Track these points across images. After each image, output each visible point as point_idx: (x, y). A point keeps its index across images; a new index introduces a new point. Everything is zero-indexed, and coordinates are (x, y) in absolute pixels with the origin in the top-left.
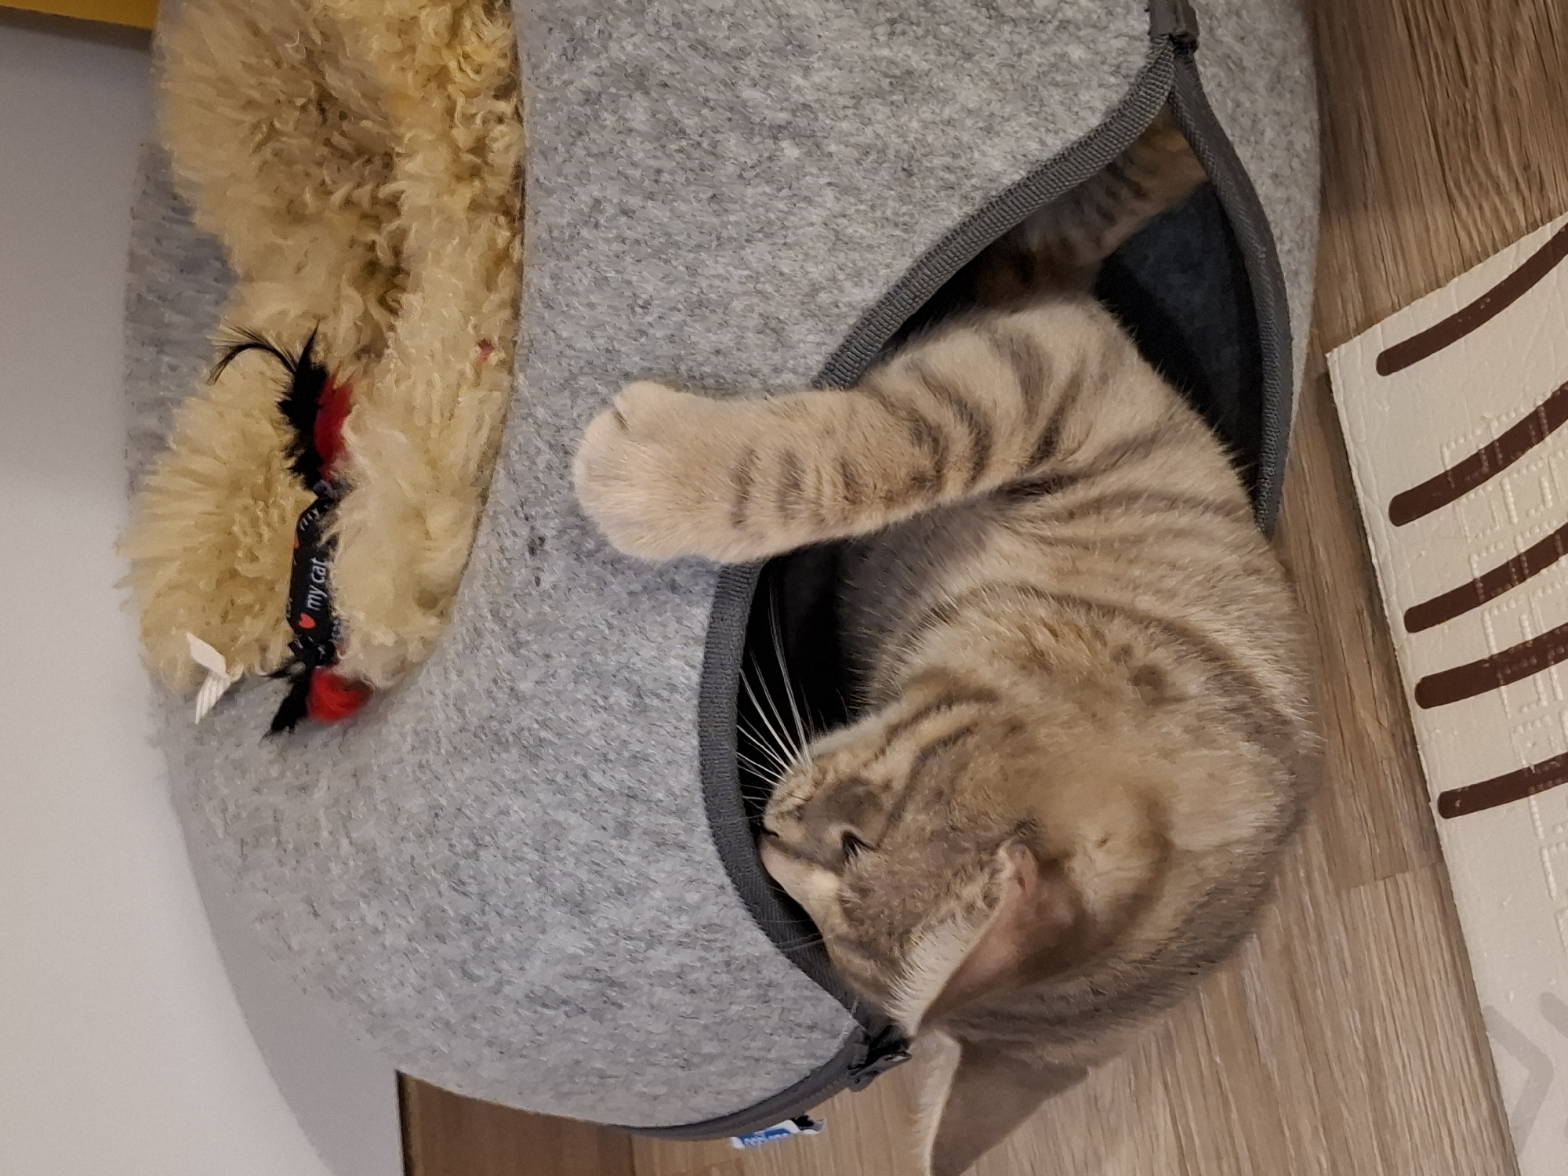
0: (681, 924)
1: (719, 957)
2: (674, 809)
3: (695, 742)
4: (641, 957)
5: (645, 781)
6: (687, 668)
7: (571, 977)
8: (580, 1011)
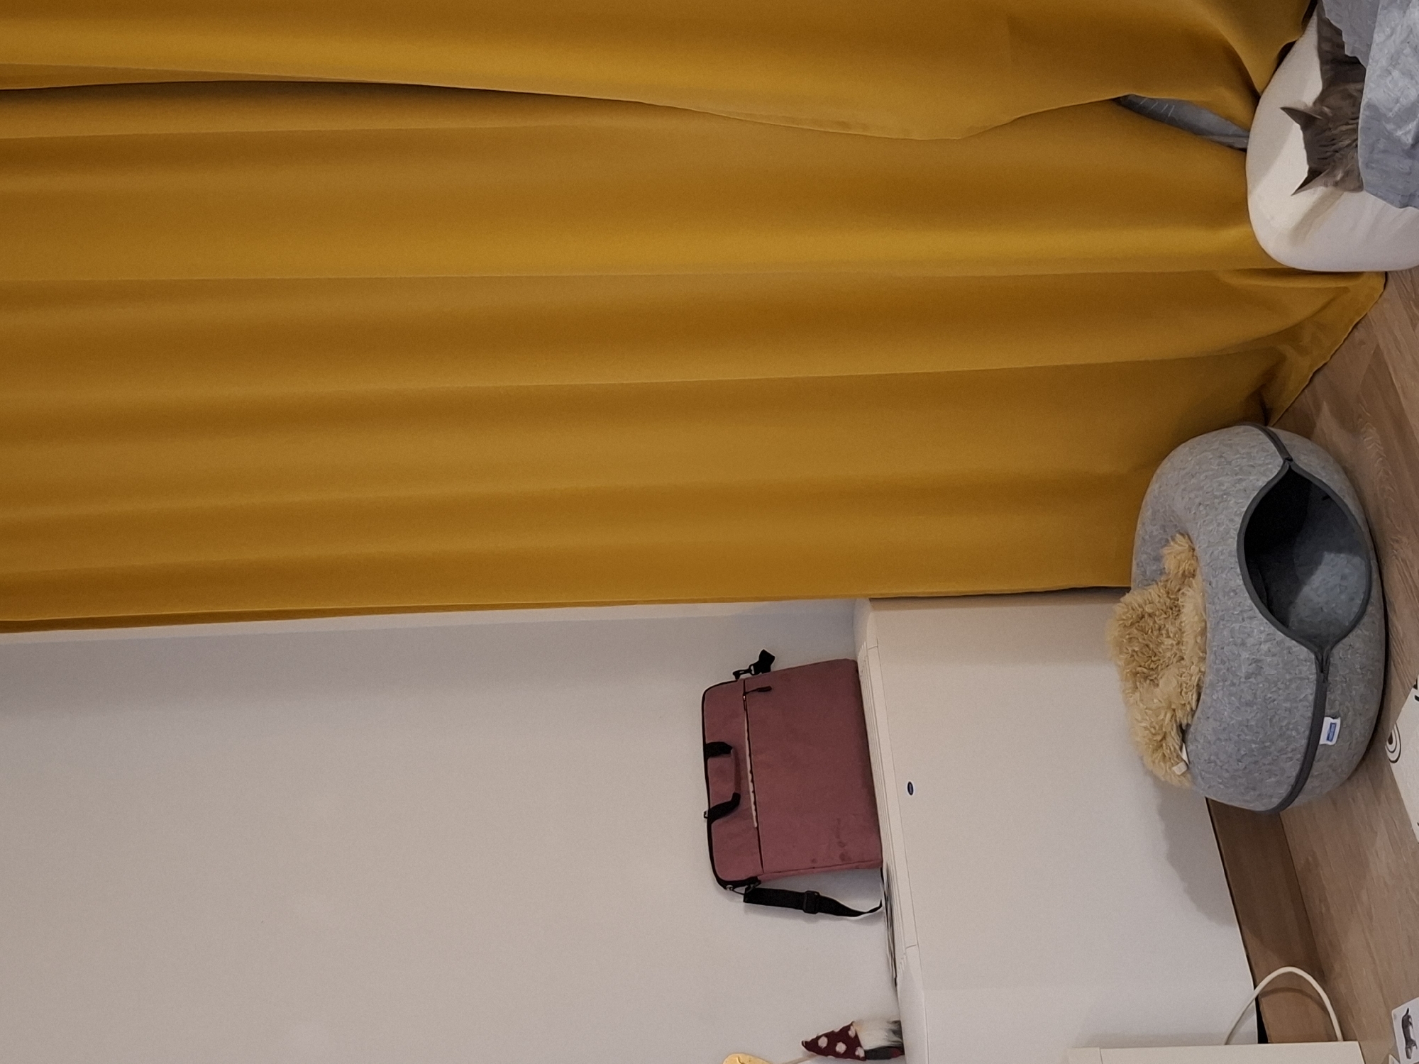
0: (1263, 636)
1: (1275, 642)
2: (1250, 610)
4: (1259, 650)
5: (1243, 607)
7: (1250, 665)
8: (1256, 675)
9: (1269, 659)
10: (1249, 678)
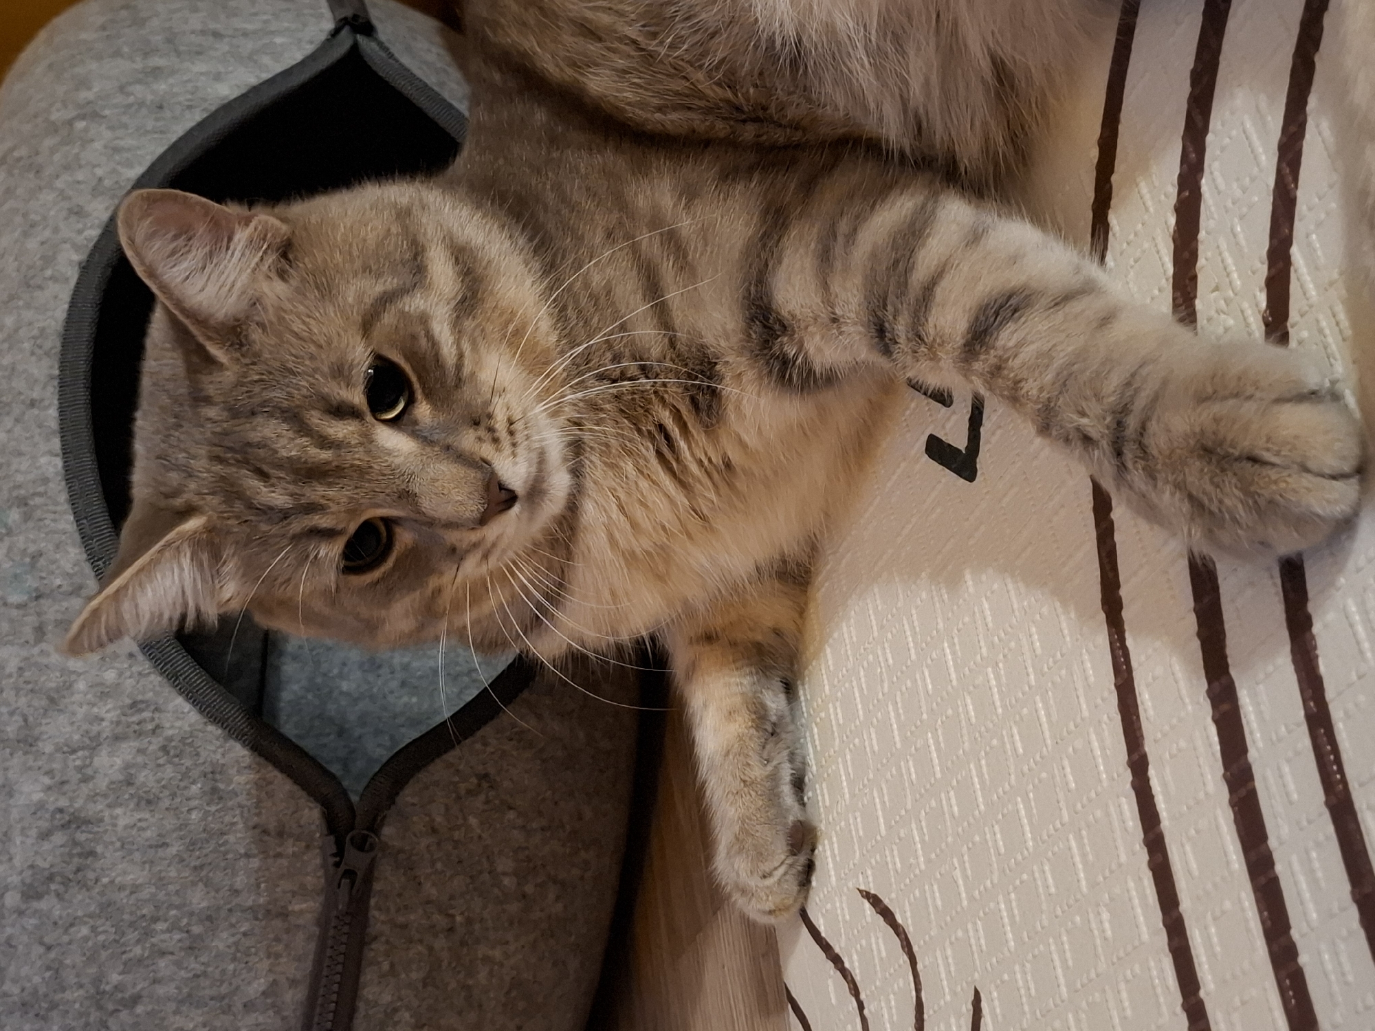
0: (109, 711)
1: (155, 743)
2: (70, 589)
3: (72, 518)
4: (89, 771)
5: (44, 575)
6: (53, 458)
7: (45, 835)
8: (66, 882)
9: (124, 817)
10: (39, 896)
